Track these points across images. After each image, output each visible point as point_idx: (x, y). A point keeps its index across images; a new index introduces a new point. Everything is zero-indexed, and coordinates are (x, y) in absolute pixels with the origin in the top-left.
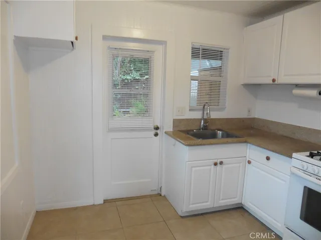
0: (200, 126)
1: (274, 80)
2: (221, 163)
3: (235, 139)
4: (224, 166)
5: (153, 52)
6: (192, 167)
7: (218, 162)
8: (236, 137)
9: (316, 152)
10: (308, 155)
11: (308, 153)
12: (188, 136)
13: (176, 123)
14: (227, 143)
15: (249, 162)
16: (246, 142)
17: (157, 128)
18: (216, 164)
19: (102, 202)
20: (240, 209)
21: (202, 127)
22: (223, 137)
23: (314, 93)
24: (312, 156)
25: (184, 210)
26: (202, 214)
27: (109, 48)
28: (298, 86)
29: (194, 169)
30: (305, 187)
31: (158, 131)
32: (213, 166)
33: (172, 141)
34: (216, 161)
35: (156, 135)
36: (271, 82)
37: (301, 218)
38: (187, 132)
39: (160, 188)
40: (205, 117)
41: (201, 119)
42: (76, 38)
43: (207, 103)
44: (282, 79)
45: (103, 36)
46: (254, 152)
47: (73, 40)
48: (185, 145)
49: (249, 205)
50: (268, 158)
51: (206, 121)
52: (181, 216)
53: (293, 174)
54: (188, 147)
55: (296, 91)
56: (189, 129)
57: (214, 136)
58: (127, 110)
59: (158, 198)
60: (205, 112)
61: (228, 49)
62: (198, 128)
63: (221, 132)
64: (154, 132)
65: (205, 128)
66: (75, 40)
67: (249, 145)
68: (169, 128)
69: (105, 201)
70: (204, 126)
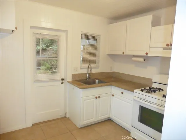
0: (86, 78)
1: (123, 53)
2: (99, 97)
3: (106, 84)
4: (101, 98)
5: (60, 36)
6: (84, 100)
7: (98, 97)
8: (106, 83)
9: (144, 88)
10: (141, 90)
11: (140, 89)
12: (80, 83)
13: (74, 76)
14: (102, 86)
15: (113, 95)
16: (111, 85)
17: (63, 79)
18: (96, 98)
19: (31, 125)
20: (109, 120)
21: (87, 77)
22: (99, 83)
23: (142, 60)
24: (142, 90)
25: (81, 124)
26: (90, 125)
27: (34, 33)
28: (134, 56)
29: (85, 101)
30: (140, 106)
31: (63, 81)
32: (95, 99)
33: (72, 86)
34: (96, 96)
35: (62, 83)
36: (122, 54)
37: (139, 121)
38: (80, 81)
39: (66, 114)
40: (89, 72)
41: (87, 74)
42: (16, 28)
43: (90, 64)
44: (128, 53)
45: (30, 26)
46: (115, 90)
47: (14, 29)
48: (81, 89)
49: (114, 118)
50: (122, 93)
51: (89, 74)
52: (79, 128)
53: (135, 100)
54: (82, 90)
55: (134, 59)
56: (80, 79)
57: (94, 83)
58: (39, 68)
59: (65, 119)
60: (89, 70)
61: (100, 36)
62: (85, 78)
63: (98, 80)
64: (61, 82)
65: (89, 78)
66: (15, 30)
67: (112, 86)
68: (70, 79)
69: (33, 125)
70: (88, 77)
